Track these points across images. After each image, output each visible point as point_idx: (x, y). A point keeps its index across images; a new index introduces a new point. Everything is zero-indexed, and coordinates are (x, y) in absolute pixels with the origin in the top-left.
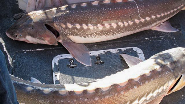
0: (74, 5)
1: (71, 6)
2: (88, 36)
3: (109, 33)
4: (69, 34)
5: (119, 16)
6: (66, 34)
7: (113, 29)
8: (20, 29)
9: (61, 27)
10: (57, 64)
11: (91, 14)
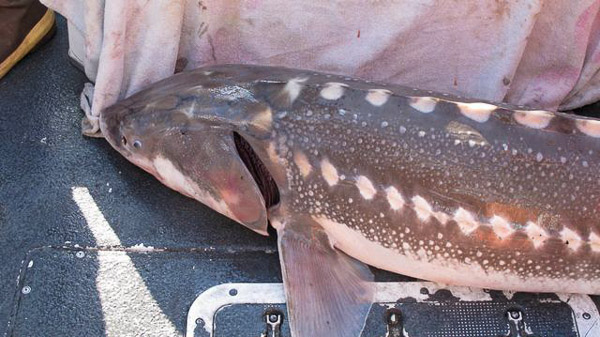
0: (381, 92)
1: (365, 93)
2: (400, 245)
3: (502, 263)
4: (318, 210)
5: (573, 198)
6: (309, 206)
7: (528, 249)
8: (142, 119)
9: (295, 168)
10: (209, 326)
11: (439, 152)
